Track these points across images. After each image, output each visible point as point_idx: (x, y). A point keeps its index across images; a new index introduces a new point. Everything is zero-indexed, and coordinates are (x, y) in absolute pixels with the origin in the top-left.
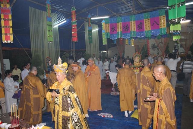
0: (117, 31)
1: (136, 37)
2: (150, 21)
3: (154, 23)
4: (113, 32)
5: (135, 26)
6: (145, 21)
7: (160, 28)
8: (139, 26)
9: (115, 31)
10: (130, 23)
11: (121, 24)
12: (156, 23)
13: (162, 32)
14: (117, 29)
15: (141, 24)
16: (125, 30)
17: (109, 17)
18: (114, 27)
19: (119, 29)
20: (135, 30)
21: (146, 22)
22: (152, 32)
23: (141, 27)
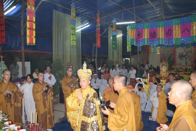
0: (144, 38)
1: (164, 45)
2: (180, 28)
3: (185, 30)
4: (139, 38)
5: (163, 33)
6: (174, 28)
7: (192, 35)
8: (168, 32)
9: (140, 38)
10: (158, 29)
11: (148, 30)
12: (187, 30)
13: (193, 40)
14: (144, 36)
15: (170, 31)
16: (152, 37)
17: (135, 22)
18: (140, 33)
19: (146, 36)
20: (163, 37)
22: (182, 39)
23: (169, 34)
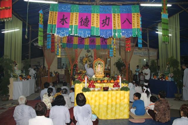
0: (70, 24)
2: (120, 17)
3: (125, 21)
4: (63, 24)
5: (99, 21)
6: (113, 16)
7: (133, 27)
8: (105, 21)
9: (65, 24)
10: (92, 16)
11: (78, 15)
12: (128, 20)
13: (135, 33)
14: (70, 22)
15: (107, 20)
16: (84, 24)
18: (65, 18)
19: (74, 22)
20: (99, 26)
21: (114, 18)
22: (123, 31)
23: (107, 23)
